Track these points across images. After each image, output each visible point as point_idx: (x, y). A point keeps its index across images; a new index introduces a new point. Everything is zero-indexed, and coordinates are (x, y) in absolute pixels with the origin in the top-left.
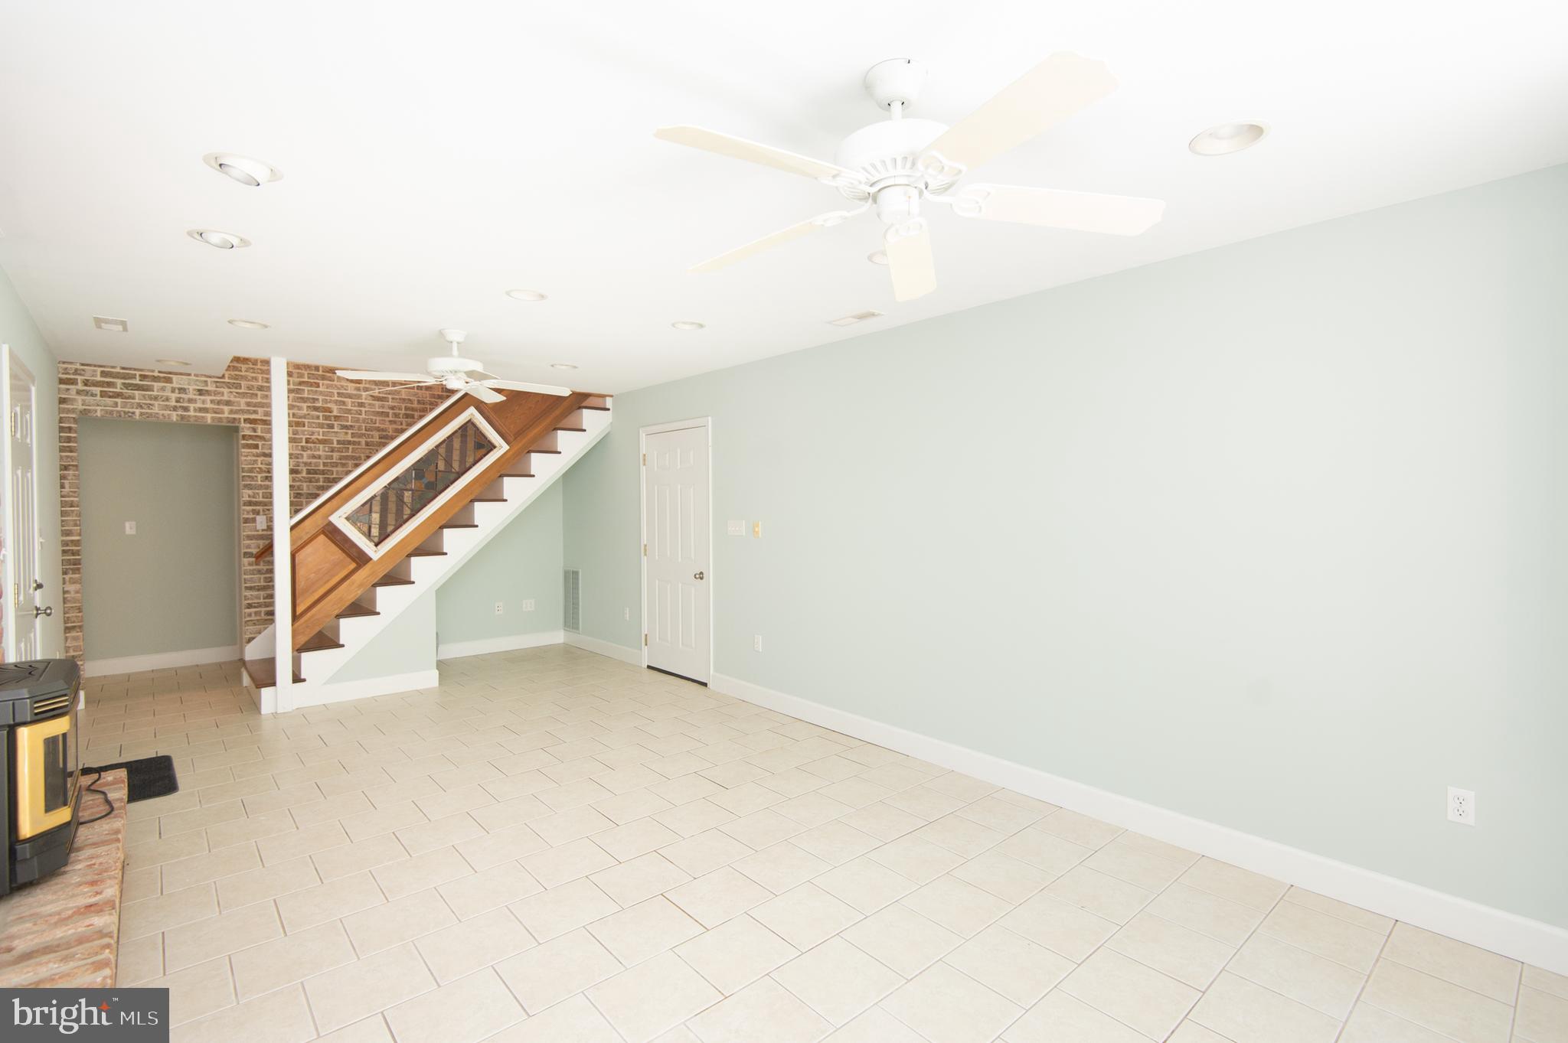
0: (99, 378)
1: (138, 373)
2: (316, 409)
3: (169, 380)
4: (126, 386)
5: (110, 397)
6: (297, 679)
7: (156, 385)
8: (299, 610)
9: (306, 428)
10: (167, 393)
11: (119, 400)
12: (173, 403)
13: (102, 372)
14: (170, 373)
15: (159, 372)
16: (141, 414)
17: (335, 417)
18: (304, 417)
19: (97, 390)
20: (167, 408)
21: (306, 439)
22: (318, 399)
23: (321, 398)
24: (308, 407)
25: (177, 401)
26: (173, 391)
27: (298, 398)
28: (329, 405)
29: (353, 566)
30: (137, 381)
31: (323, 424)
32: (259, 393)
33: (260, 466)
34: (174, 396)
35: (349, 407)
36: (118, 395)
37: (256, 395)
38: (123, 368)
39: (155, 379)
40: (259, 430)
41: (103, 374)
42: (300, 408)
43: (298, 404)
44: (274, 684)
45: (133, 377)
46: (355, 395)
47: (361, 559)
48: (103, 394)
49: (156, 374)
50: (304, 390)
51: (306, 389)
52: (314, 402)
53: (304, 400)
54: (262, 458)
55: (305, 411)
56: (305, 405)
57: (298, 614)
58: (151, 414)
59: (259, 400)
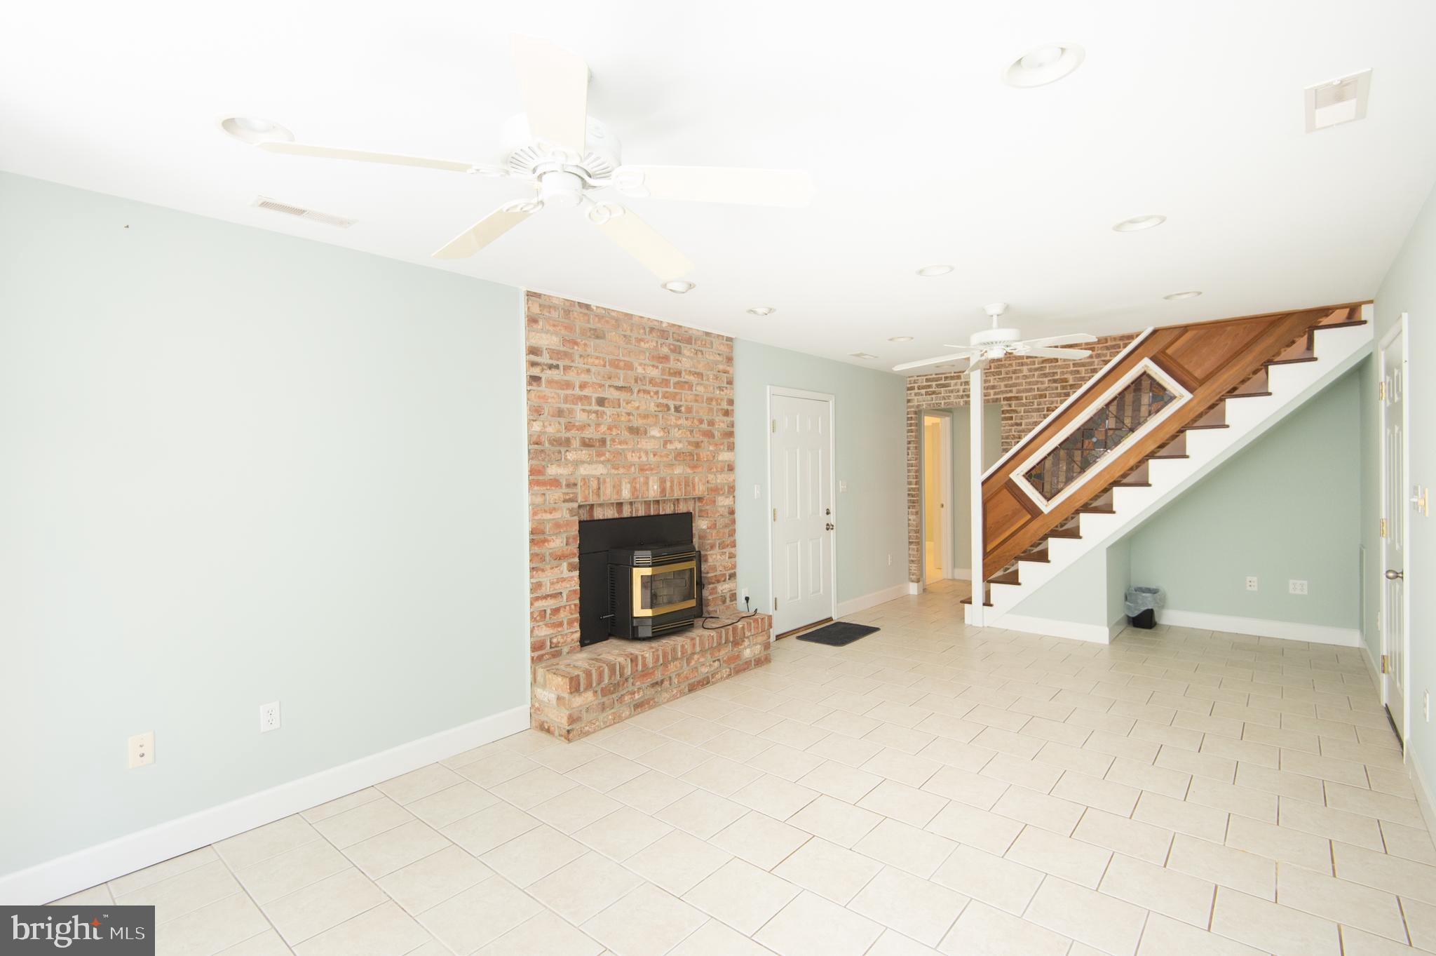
0: (925, 384)
1: (943, 376)
2: (1055, 381)
3: (959, 377)
4: (938, 386)
5: (930, 395)
6: (987, 603)
7: (953, 382)
8: (989, 548)
9: (1047, 399)
10: (958, 387)
11: (933, 396)
12: (961, 393)
13: (926, 379)
14: (960, 372)
15: (955, 373)
16: (945, 403)
17: (1071, 385)
18: (1046, 389)
19: (923, 391)
20: (958, 397)
21: (1047, 408)
22: (1057, 373)
23: (1059, 371)
24: (1049, 381)
25: (964, 391)
26: (961, 385)
27: (1041, 374)
28: (1065, 376)
29: (1029, 517)
30: (943, 382)
31: (1061, 393)
32: (1014, 376)
33: (1013, 433)
34: (962, 388)
35: (1083, 375)
36: (934, 393)
37: (1011, 378)
38: (936, 374)
39: (952, 378)
40: (1013, 406)
41: (927, 380)
42: (1042, 383)
43: (1041, 379)
44: (970, 603)
45: (941, 379)
46: (1089, 363)
47: (1035, 512)
48: (927, 394)
49: (952, 375)
50: (1045, 367)
51: (1048, 365)
52: (1054, 376)
53: (1045, 375)
54: (1016, 427)
55: (1046, 385)
56: (1046, 380)
57: (988, 550)
58: (949, 403)
59: (1014, 381)
